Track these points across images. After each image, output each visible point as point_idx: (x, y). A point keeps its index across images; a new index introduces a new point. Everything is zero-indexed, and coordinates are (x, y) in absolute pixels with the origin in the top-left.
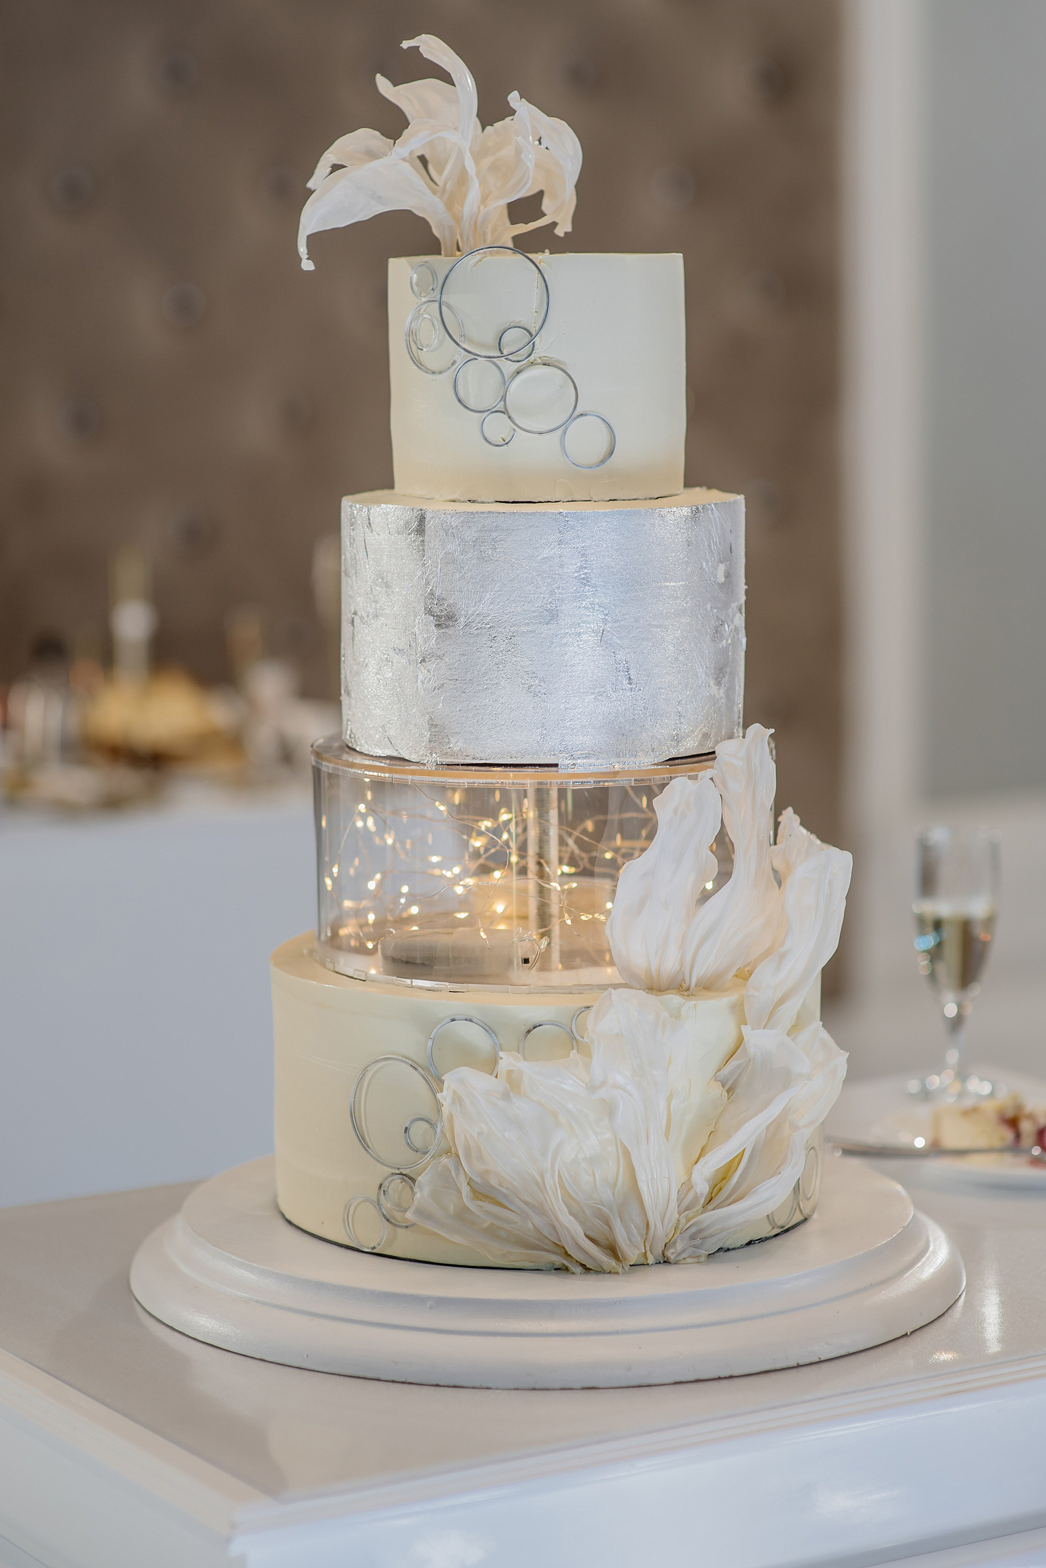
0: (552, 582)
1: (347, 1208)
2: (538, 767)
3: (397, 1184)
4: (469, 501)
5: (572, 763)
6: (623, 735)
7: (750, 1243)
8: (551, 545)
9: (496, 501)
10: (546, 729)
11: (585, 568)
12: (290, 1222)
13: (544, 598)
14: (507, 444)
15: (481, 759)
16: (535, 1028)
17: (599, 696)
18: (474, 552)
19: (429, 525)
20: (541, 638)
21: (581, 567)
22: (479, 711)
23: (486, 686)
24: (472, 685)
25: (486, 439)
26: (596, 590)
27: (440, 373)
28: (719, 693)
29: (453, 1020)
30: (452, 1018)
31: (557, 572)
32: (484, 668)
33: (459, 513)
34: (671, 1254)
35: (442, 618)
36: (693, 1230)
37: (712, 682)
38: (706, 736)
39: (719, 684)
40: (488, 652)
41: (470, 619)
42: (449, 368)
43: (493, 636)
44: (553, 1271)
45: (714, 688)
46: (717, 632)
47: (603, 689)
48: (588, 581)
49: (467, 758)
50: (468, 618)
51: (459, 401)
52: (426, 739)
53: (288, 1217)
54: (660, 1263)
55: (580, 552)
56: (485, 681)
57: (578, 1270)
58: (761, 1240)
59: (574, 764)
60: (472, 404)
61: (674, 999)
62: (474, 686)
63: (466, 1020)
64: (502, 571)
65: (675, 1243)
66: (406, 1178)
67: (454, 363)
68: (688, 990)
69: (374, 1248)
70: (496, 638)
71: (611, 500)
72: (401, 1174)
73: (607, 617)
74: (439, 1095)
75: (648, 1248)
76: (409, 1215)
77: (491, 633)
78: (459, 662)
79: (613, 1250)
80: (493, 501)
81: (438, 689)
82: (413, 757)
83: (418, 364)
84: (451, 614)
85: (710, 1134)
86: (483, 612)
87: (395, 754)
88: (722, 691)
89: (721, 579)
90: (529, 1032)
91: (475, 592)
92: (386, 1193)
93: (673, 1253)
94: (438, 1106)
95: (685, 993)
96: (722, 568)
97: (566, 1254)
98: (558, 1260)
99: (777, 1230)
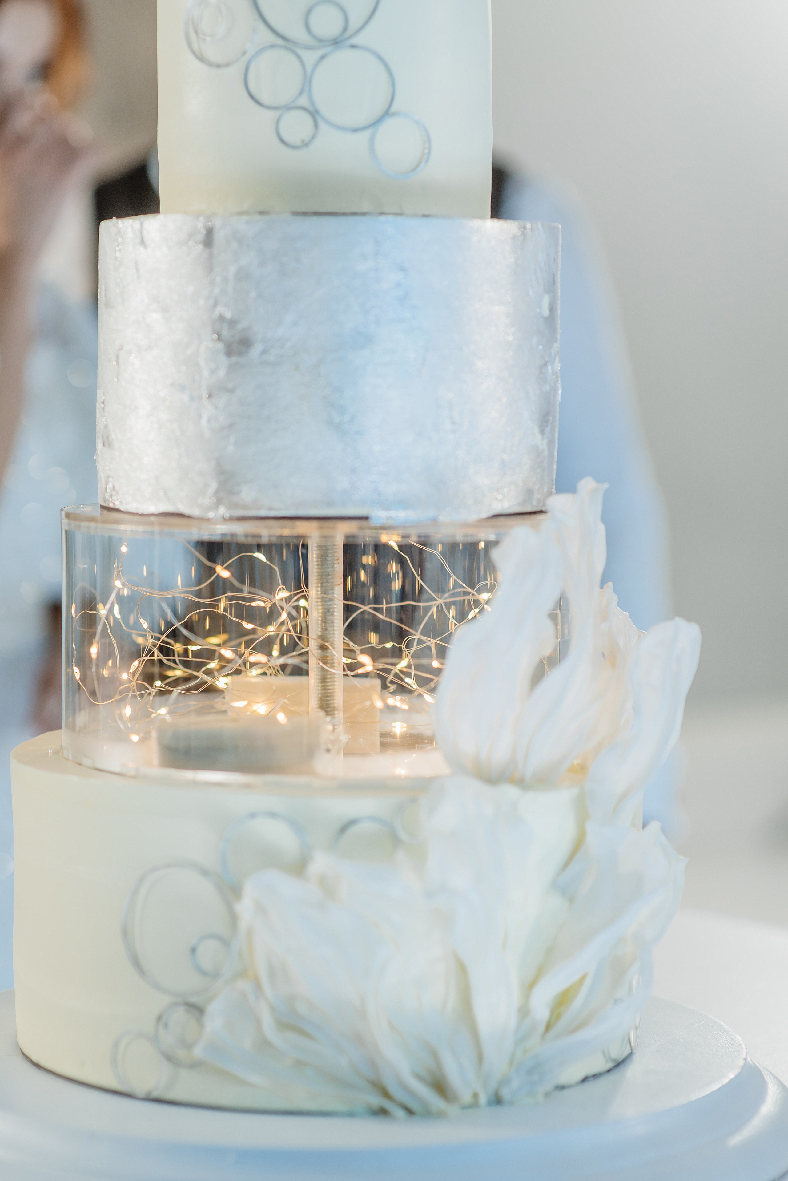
0: (366, 300)
1: (116, 1045)
3: (180, 1015)
4: (261, 212)
6: (443, 483)
7: (585, 1080)
8: (365, 257)
9: (295, 213)
13: (356, 320)
14: (307, 146)
15: (279, 511)
16: (349, 825)
18: (274, 265)
19: (219, 236)
20: (352, 367)
21: (399, 285)
22: (276, 454)
23: (286, 424)
24: (269, 423)
25: (282, 141)
26: (415, 312)
27: (227, 65)
28: (541, 443)
29: (252, 816)
30: (250, 814)
31: (372, 289)
32: (284, 403)
34: (505, 1093)
35: (234, 344)
36: (530, 1064)
37: (536, 430)
38: (529, 492)
39: (542, 432)
40: (288, 384)
41: (268, 345)
42: (238, 59)
43: (295, 365)
44: (370, 1115)
45: (539, 436)
46: (541, 372)
47: (422, 429)
48: (407, 301)
49: (262, 509)
50: (266, 344)
51: (251, 96)
52: (212, 489)
54: (490, 1104)
55: (398, 267)
56: (285, 418)
57: (400, 1113)
58: (596, 1076)
60: (265, 99)
61: (507, 793)
62: (271, 424)
63: (269, 815)
65: (509, 1081)
66: (191, 1008)
67: (244, 53)
68: (523, 781)
69: (150, 1092)
71: (425, 216)
72: (185, 1003)
74: (235, 907)
75: (480, 1086)
76: (198, 1052)
78: (253, 396)
79: (441, 1087)
80: (288, 211)
81: (228, 429)
82: (195, 512)
83: (201, 58)
84: (245, 339)
85: (549, 949)
86: (284, 335)
87: (170, 509)
88: (545, 441)
89: (546, 313)
90: (343, 829)
91: (274, 313)
92: (166, 1026)
94: (233, 918)
95: (520, 785)
96: (546, 300)
97: (386, 1094)
98: (376, 1100)
99: (610, 1065)
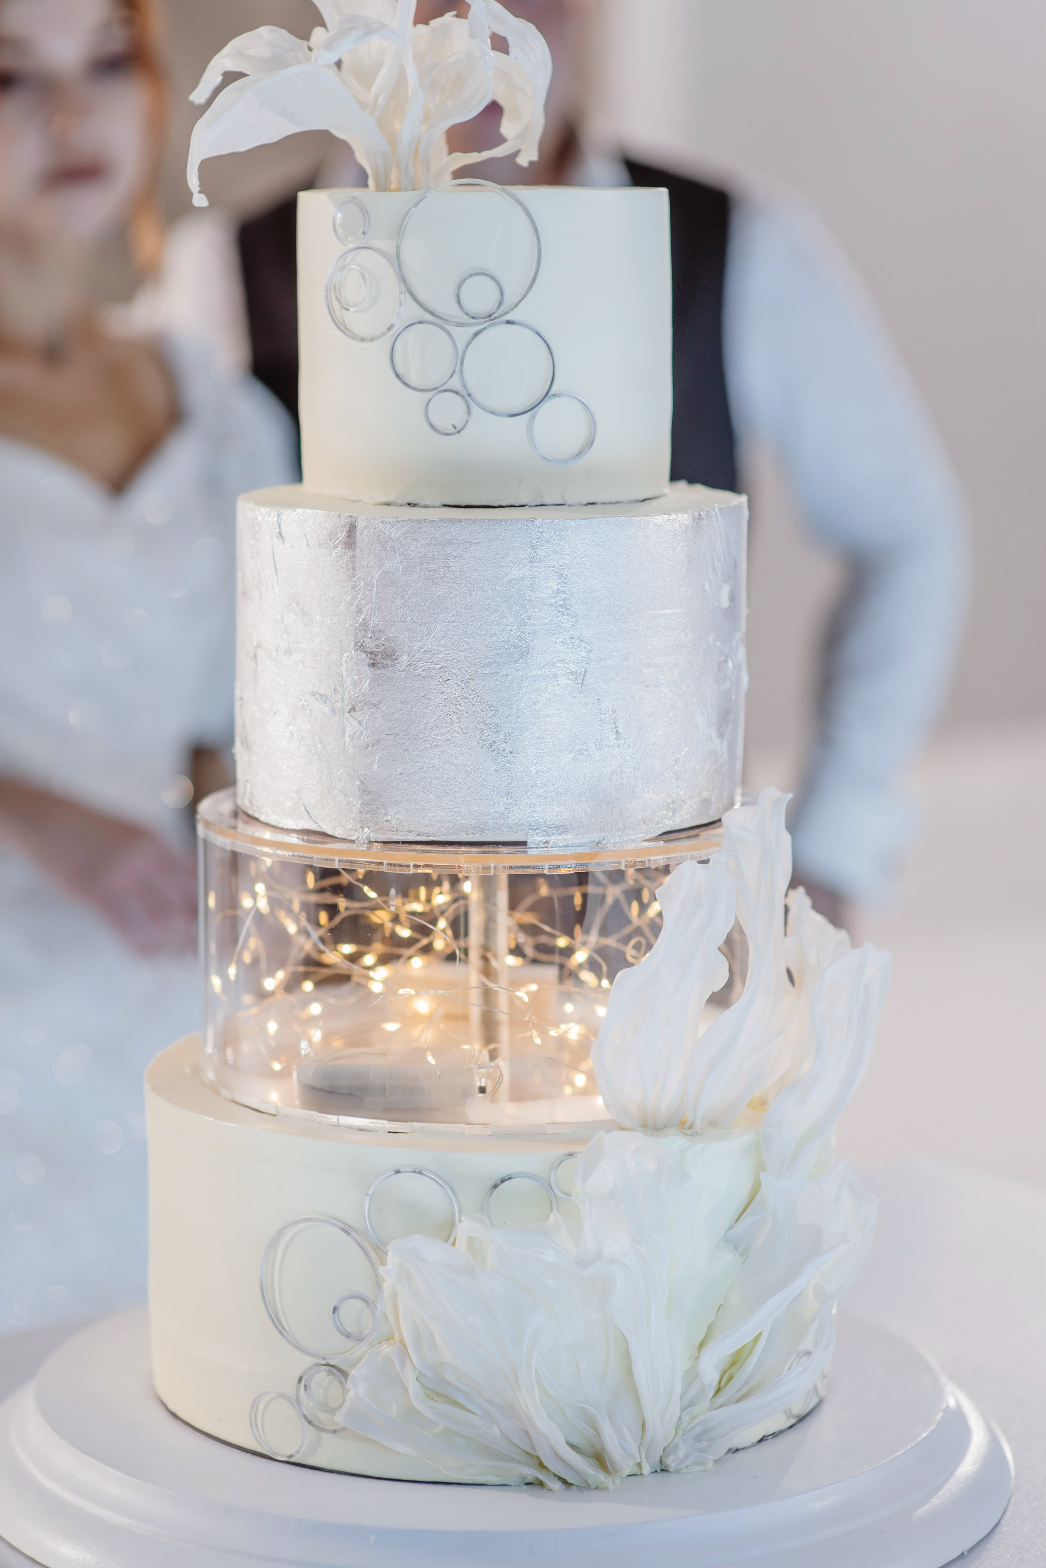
0: (521, 610)
1: (254, 1405)
2: (501, 846)
3: (322, 1378)
4: (409, 504)
5: (544, 841)
6: (608, 803)
7: (761, 1440)
8: (520, 563)
9: (445, 506)
10: (512, 798)
11: (564, 592)
12: (174, 1415)
13: (511, 631)
14: (459, 432)
15: (428, 836)
16: (503, 1181)
17: (580, 755)
18: (421, 571)
19: (363, 536)
20: (507, 682)
21: (558, 591)
22: (426, 775)
23: (435, 743)
24: (418, 741)
25: (432, 426)
26: (576, 621)
27: (372, 340)
28: (720, 746)
29: (398, 1172)
30: (396, 1168)
31: (528, 598)
32: (432, 720)
33: (402, 521)
34: (671, 1462)
35: (378, 655)
36: (699, 1430)
37: (714, 734)
38: (706, 802)
39: (721, 735)
40: (438, 700)
41: (415, 657)
42: (384, 334)
43: (445, 679)
44: (525, 1487)
45: (717, 741)
46: (720, 670)
47: (584, 747)
48: (567, 609)
49: (410, 834)
50: (413, 657)
51: (397, 376)
52: (355, 810)
53: (172, 1407)
54: (656, 1471)
55: (556, 572)
56: (434, 737)
57: (557, 1486)
58: (774, 1435)
59: (547, 842)
60: (413, 380)
61: (674, 1142)
62: (419, 743)
63: (415, 1172)
64: (458, 596)
65: (676, 1448)
66: (334, 1371)
67: (391, 328)
68: (691, 1127)
69: (291, 1456)
70: (448, 682)
71: (589, 504)
72: (328, 1365)
73: (590, 655)
74: (381, 1269)
75: (643, 1455)
76: (340, 1419)
77: (442, 675)
78: (400, 712)
79: (600, 1459)
80: (438, 503)
81: (373, 746)
82: (338, 833)
83: (343, 329)
84: (390, 650)
85: (719, 1308)
86: (432, 648)
87: (313, 827)
88: (725, 744)
89: (725, 603)
90: (495, 1186)
91: (421, 623)
92: (308, 1388)
93: (674, 1461)
94: (379, 1281)
95: (688, 1132)
96: (726, 589)
97: (541, 1465)
98: (531, 1473)
99: (792, 1421)
